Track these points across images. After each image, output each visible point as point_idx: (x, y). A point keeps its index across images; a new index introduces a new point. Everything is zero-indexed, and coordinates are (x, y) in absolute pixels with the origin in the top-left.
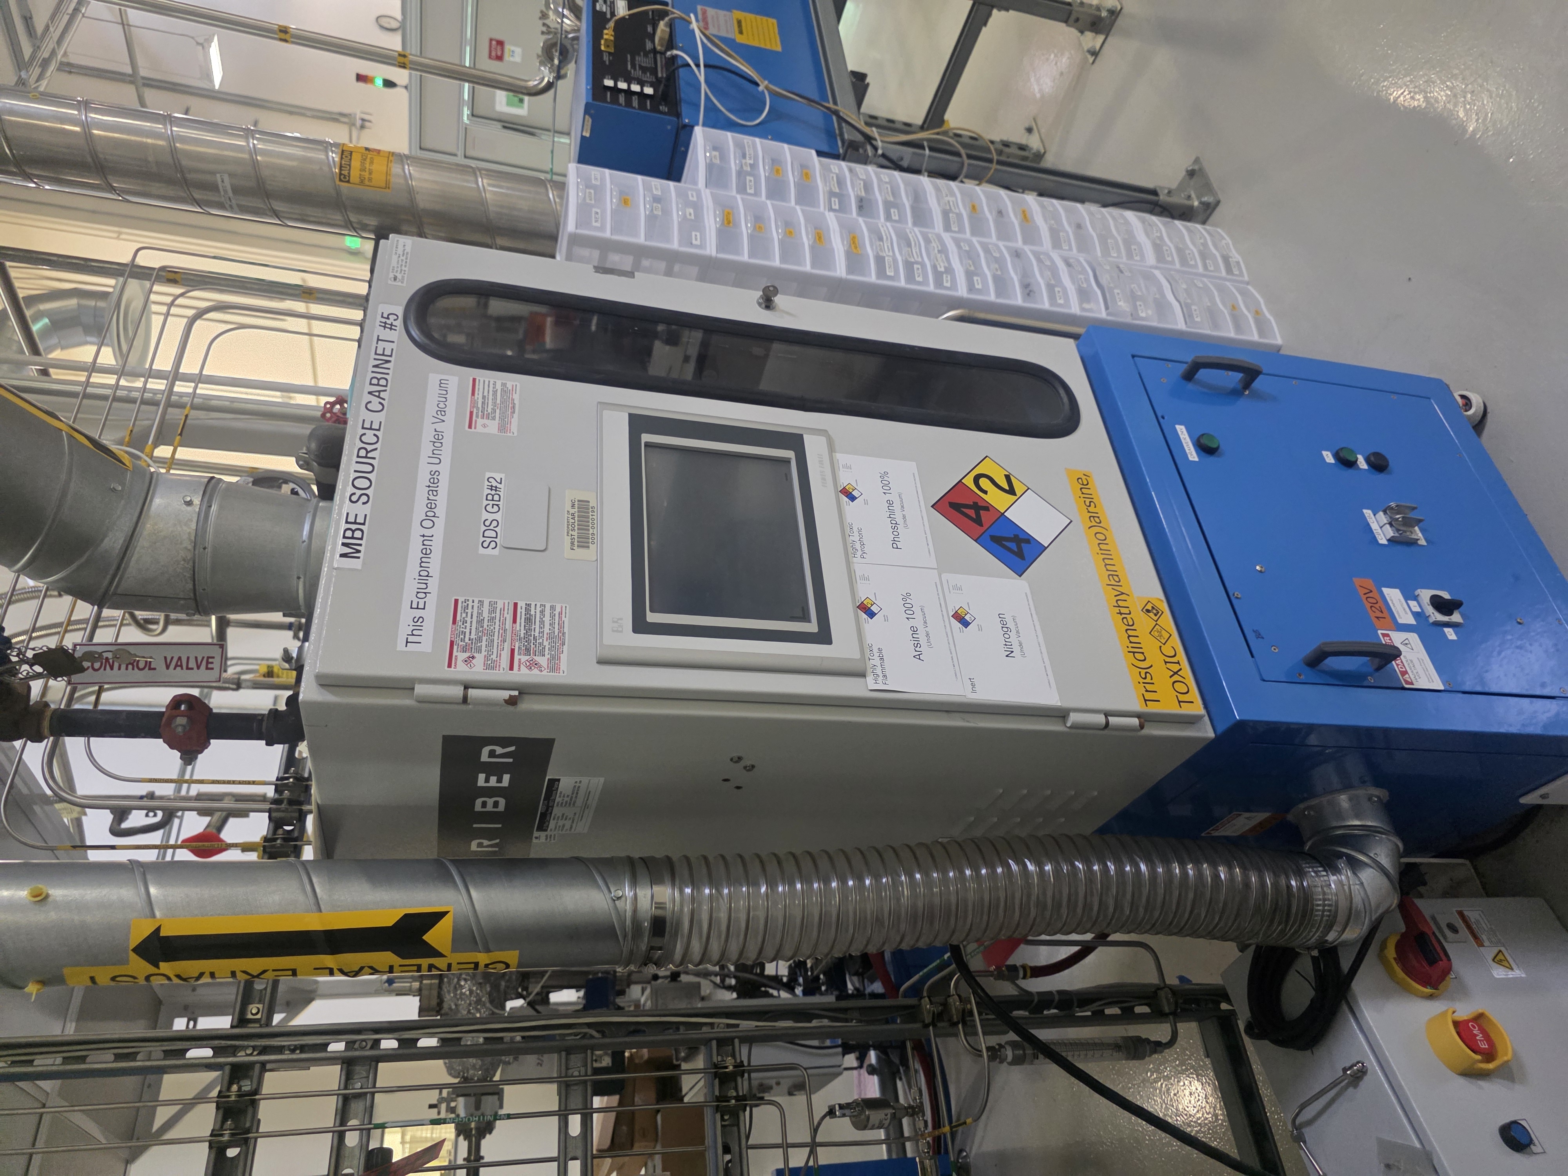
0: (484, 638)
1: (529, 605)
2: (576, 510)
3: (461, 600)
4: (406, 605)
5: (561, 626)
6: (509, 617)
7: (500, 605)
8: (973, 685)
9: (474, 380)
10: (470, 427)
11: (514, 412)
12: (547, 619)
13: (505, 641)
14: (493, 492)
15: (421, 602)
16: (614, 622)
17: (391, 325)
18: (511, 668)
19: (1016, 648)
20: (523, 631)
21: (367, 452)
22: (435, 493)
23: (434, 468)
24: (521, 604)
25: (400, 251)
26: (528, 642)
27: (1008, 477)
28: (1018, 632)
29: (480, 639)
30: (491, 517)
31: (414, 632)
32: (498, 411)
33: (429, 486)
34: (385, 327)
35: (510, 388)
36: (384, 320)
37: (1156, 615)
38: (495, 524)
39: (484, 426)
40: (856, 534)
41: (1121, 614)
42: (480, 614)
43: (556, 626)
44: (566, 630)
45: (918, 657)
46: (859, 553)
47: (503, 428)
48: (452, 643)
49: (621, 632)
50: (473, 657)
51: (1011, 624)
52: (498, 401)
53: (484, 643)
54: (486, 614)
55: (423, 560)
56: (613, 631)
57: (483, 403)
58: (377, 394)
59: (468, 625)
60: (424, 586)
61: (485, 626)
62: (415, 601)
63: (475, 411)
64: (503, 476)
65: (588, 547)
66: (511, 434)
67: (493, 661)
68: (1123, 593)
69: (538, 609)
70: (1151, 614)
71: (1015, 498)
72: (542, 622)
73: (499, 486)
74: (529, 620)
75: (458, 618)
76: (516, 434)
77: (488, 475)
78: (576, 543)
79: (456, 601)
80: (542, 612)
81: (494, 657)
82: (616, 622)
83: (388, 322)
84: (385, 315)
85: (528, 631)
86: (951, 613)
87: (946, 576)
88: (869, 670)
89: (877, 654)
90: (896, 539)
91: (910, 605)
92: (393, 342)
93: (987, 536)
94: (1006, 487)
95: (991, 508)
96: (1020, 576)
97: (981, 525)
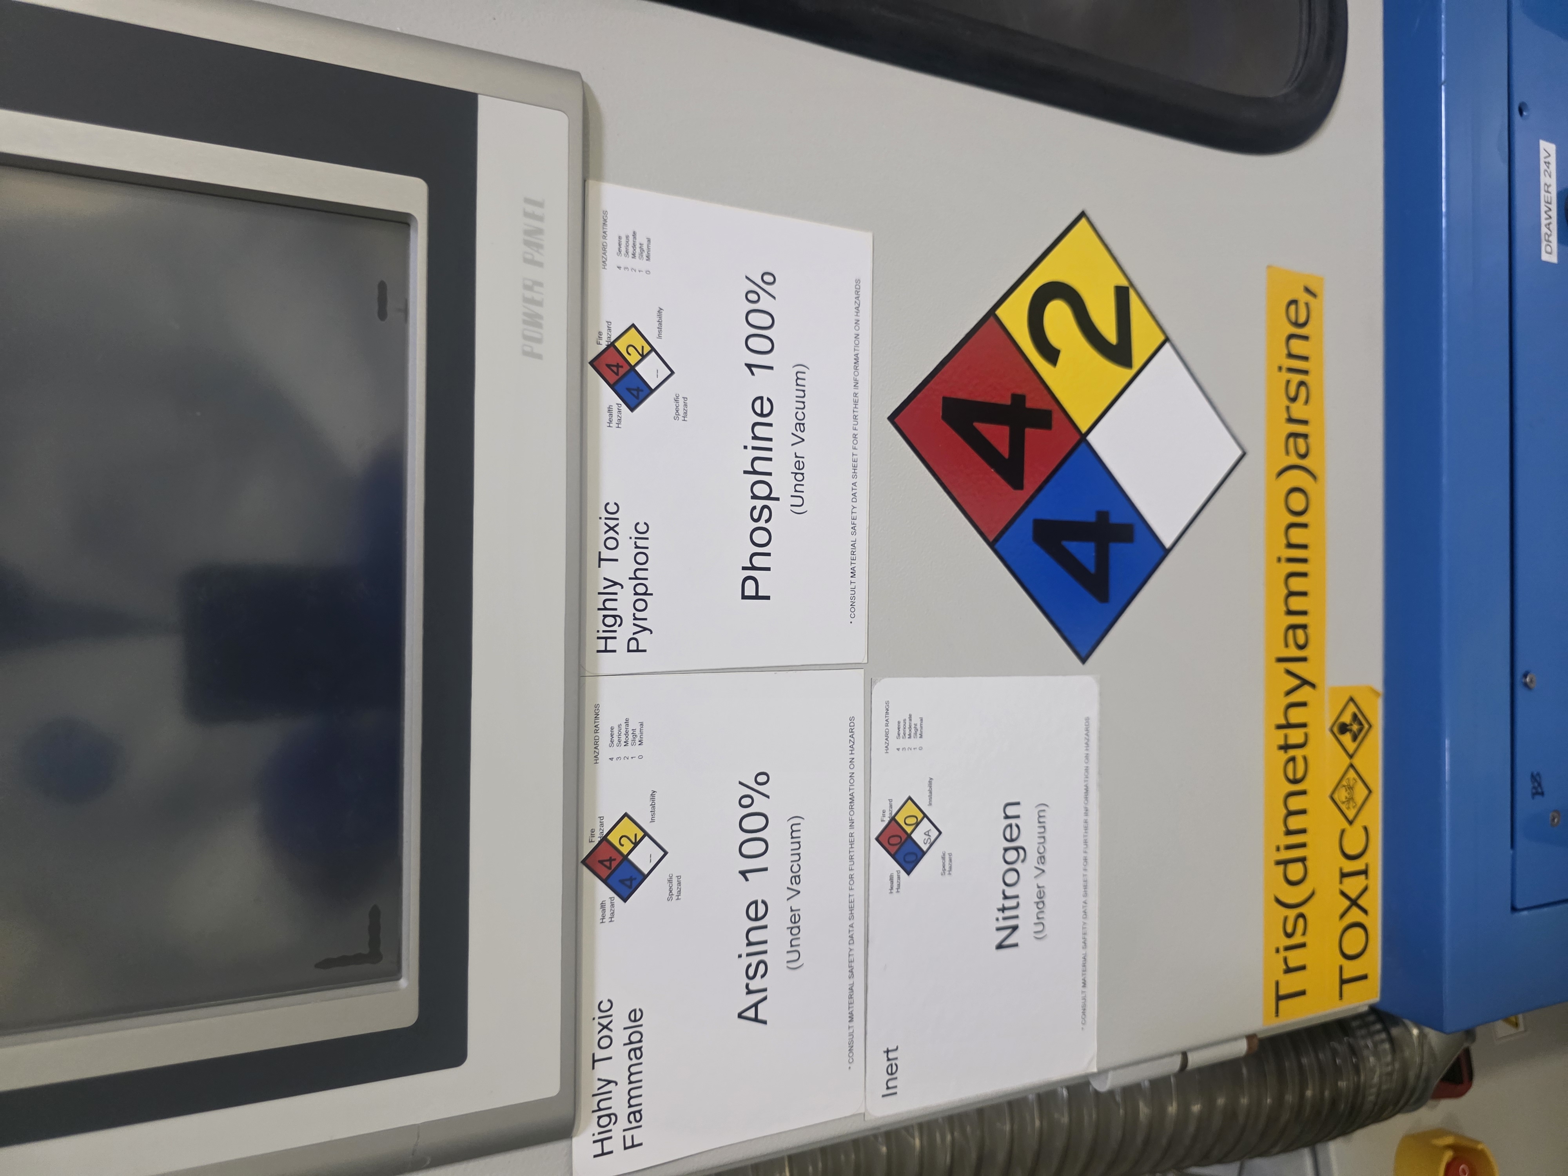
8: (892, 1072)
19: (1026, 916)
27: (1122, 295)
28: (1042, 858)
37: (1355, 738)
40: (626, 551)
41: (1285, 747)
45: (752, 1015)
46: (625, 631)
51: (1028, 840)
68: (1305, 682)
70: (1346, 738)
71: (1129, 373)
86: (878, 827)
87: (885, 688)
88: (588, 1103)
89: (620, 1036)
90: (758, 561)
91: (759, 822)
93: (1025, 526)
94: (1111, 335)
95: (1057, 415)
96: (1084, 660)
97: (1017, 483)
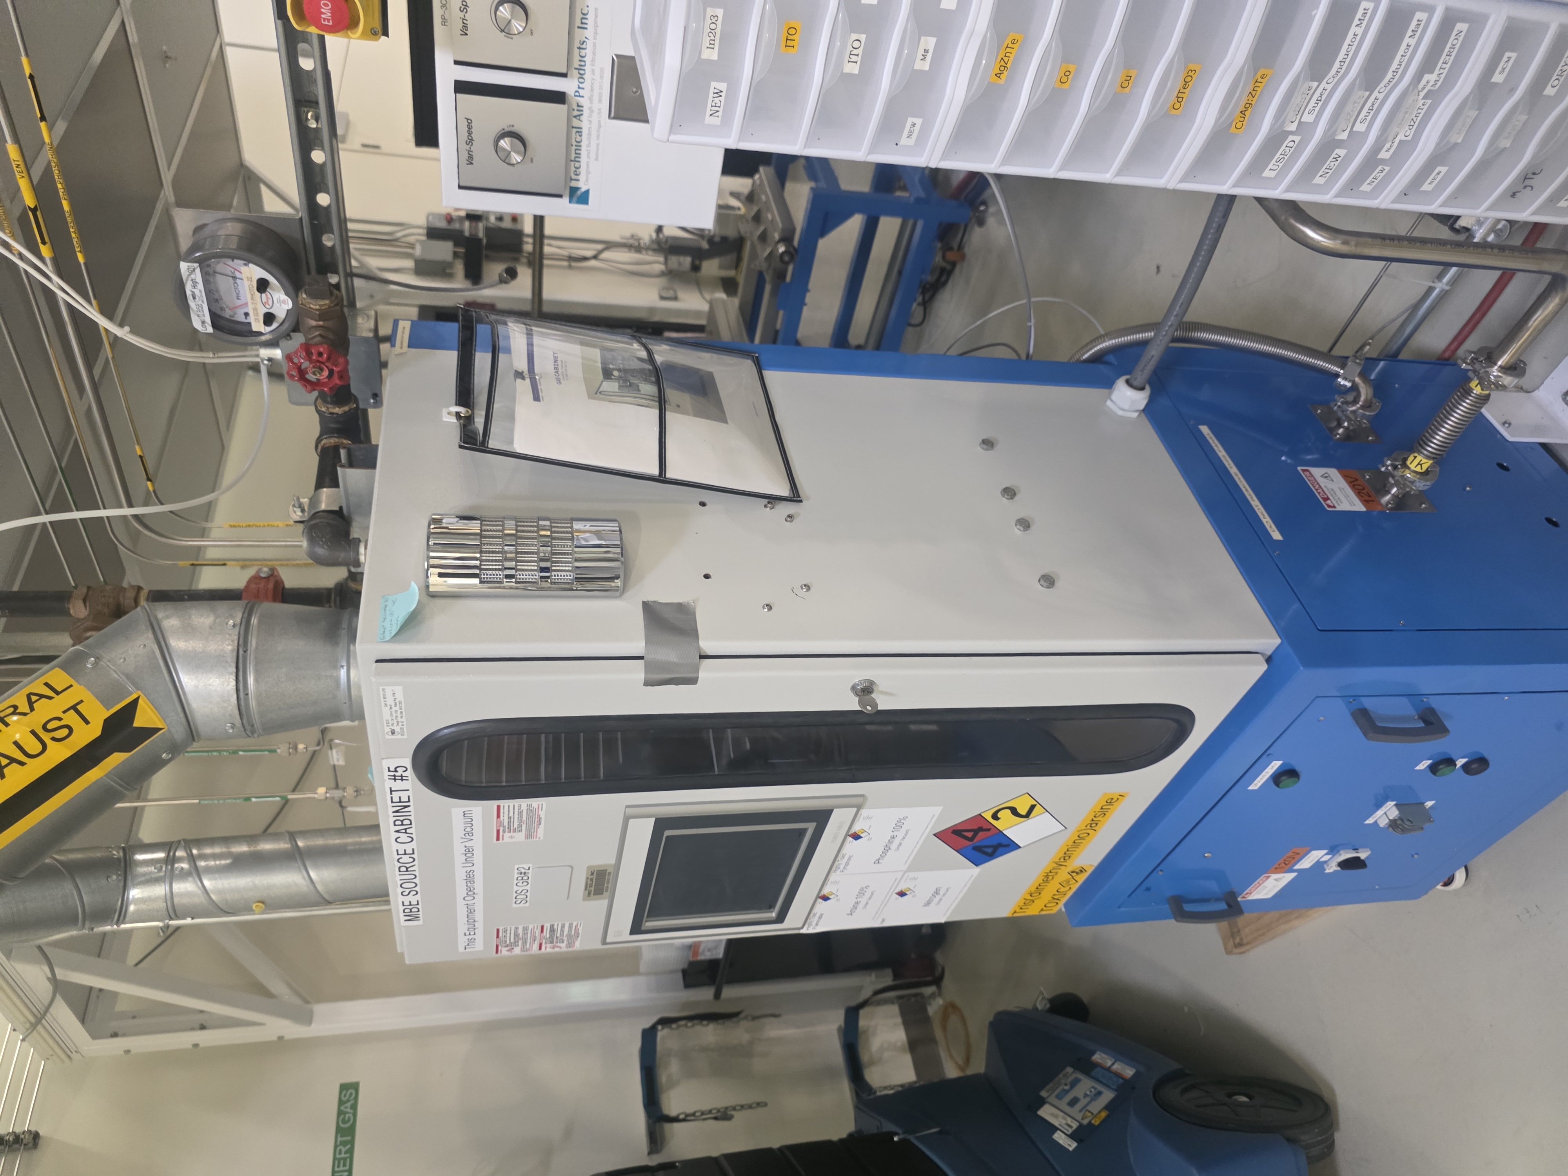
0: (520, 941)
1: (552, 925)
2: (594, 875)
3: (501, 928)
4: (461, 935)
5: (576, 930)
6: (538, 931)
7: (531, 927)
9: (499, 807)
10: (498, 840)
11: (540, 824)
12: (566, 929)
13: (535, 940)
14: (522, 875)
15: (472, 932)
16: (614, 931)
17: (402, 776)
18: (540, 950)
20: (548, 936)
21: (407, 868)
22: (472, 881)
23: (469, 868)
24: (547, 925)
25: (390, 701)
26: (552, 939)
29: (516, 942)
30: (521, 887)
31: (470, 944)
32: (524, 825)
33: (466, 879)
34: (395, 780)
35: (536, 807)
36: (392, 774)
38: (524, 890)
39: (512, 836)
40: (845, 859)
42: (516, 932)
43: (573, 931)
44: (580, 934)
45: (850, 914)
47: (529, 835)
48: (497, 945)
49: (621, 933)
50: (513, 949)
52: (524, 818)
53: (520, 943)
54: (520, 932)
55: (470, 914)
56: (615, 934)
57: (509, 821)
58: (403, 831)
59: (508, 937)
60: (472, 925)
61: (520, 937)
62: (467, 932)
63: (501, 829)
64: (530, 864)
65: (602, 894)
66: (537, 839)
67: (527, 949)
69: (559, 925)
72: (562, 930)
73: (527, 870)
74: (552, 931)
75: (500, 935)
76: (542, 838)
77: (517, 865)
78: (591, 892)
79: (498, 929)
80: (563, 927)
81: (527, 947)
82: (618, 931)
83: (397, 774)
84: (392, 769)
85: (552, 935)
89: (817, 916)
90: (881, 858)
92: (408, 790)
94: (1023, 813)
96: (977, 866)
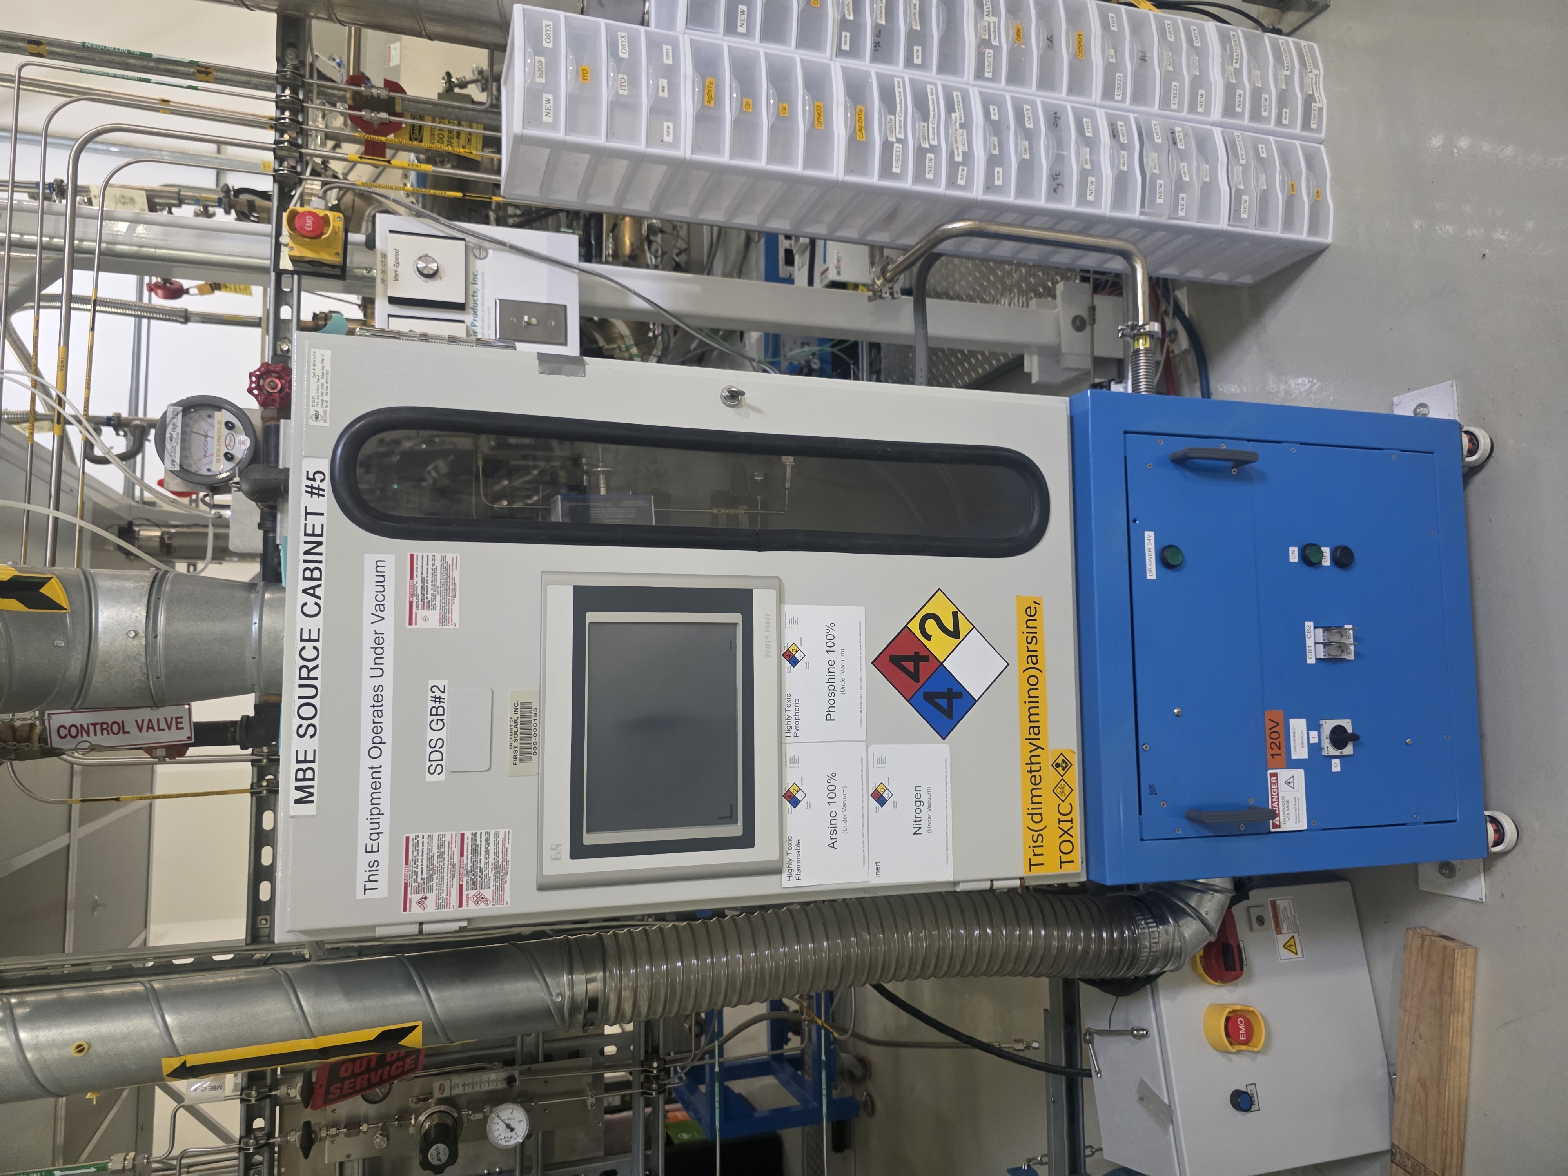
0: (435, 877)
1: (474, 834)
2: (519, 715)
3: (412, 836)
4: (361, 849)
5: (505, 854)
6: (457, 850)
7: (448, 839)
8: (878, 870)
9: (412, 556)
10: (410, 623)
11: (455, 597)
12: (491, 848)
13: (453, 877)
14: (437, 705)
15: (375, 843)
16: (552, 849)
17: (319, 489)
18: (460, 905)
19: (924, 824)
20: (470, 864)
21: (309, 671)
22: (380, 714)
23: (377, 682)
24: (468, 834)
25: (319, 372)
26: (475, 875)
27: (955, 615)
28: (930, 805)
29: (430, 878)
30: (435, 735)
31: (372, 878)
32: (438, 597)
33: (374, 706)
34: (312, 493)
35: (450, 563)
36: (310, 483)
37: (1064, 769)
38: (440, 743)
39: (425, 619)
40: (793, 708)
41: (1031, 771)
42: (430, 850)
43: (500, 855)
44: (509, 858)
45: (832, 846)
46: (793, 730)
47: (444, 620)
48: (406, 885)
49: (560, 859)
50: (426, 898)
51: (924, 798)
52: (438, 584)
53: (435, 882)
54: (435, 850)
55: (374, 796)
56: (553, 859)
57: (423, 588)
58: (311, 591)
59: (419, 863)
60: (376, 826)
61: (435, 863)
62: (370, 843)
63: (415, 601)
64: (445, 682)
65: (530, 759)
66: (453, 627)
67: (444, 900)
68: (1039, 747)
69: (484, 838)
70: (1060, 769)
71: (959, 641)
72: (487, 852)
73: (442, 695)
74: (475, 851)
75: (410, 857)
76: (457, 626)
77: (432, 683)
78: (518, 757)
79: (407, 838)
80: (487, 840)
81: (444, 895)
82: (555, 849)
83: (315, 485)
84: (311, 476)
85: (475, 862)
86: (871, 792)
87: (872, 748)
88: (785, 866)
89: (794, 847)
90: (831, 709)
91: (833, 788)
92: (322, 514)
93: (920, 694)
94: (951, 628)
95: (931, 657)
96: (944, 739)
97: (917, 681)
